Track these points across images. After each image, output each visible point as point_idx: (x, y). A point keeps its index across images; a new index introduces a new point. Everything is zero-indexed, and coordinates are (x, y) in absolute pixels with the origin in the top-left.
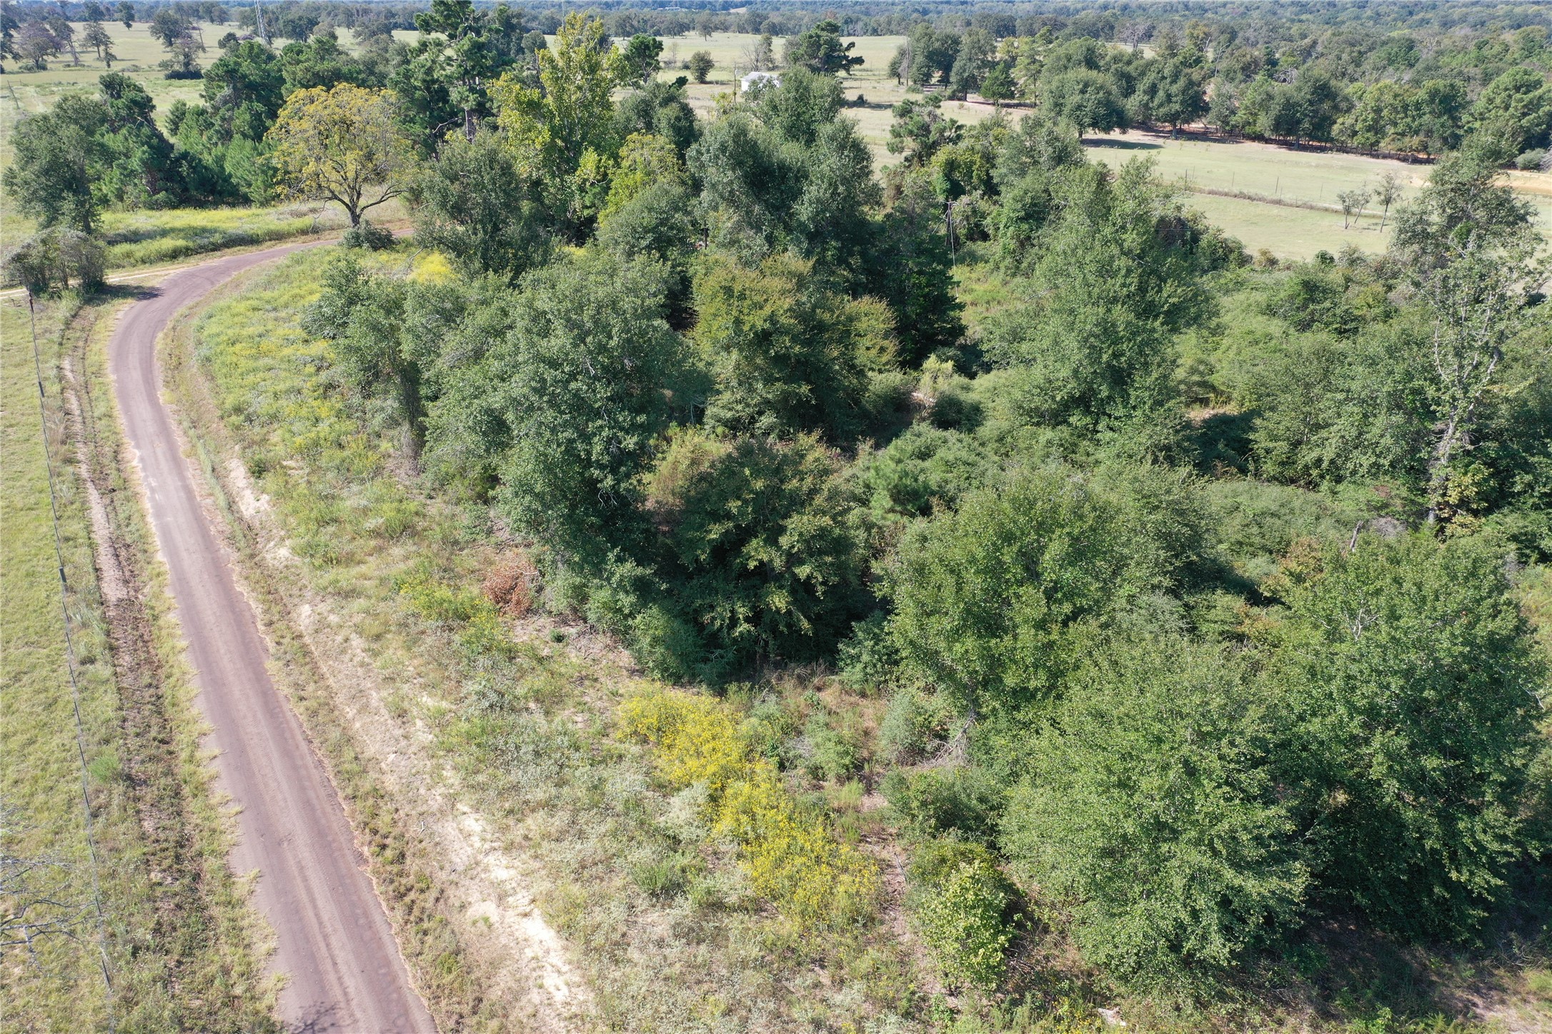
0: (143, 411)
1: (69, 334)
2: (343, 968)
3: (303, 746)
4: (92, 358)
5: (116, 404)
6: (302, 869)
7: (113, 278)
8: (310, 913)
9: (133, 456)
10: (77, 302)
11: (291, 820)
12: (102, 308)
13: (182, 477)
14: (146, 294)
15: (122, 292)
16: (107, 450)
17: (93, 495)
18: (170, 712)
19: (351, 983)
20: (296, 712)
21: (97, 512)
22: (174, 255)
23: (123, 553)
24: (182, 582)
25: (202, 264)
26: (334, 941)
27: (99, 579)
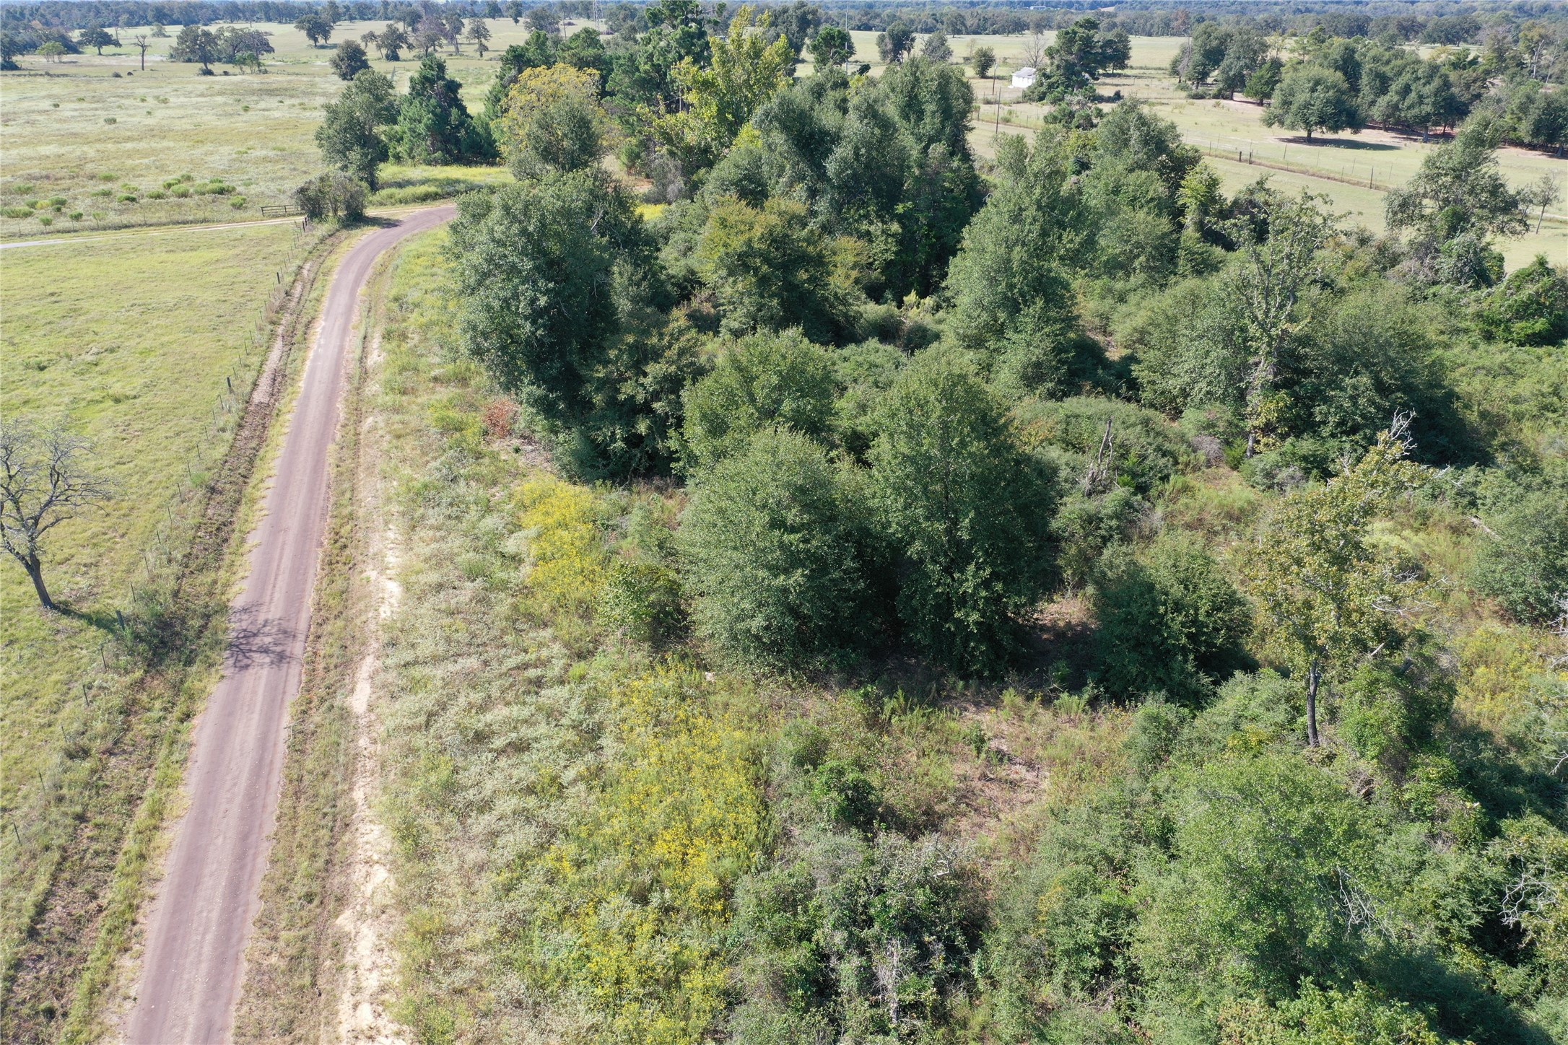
0: (343, 298)
1: (320, 247)
2: (277, 589)
3: (324, 489)
4: (328, 263)
5: (328, 294)
6: (284, 543)
7: (370, 212)
8: (275, 564)
9: (319, 326)
10: (337, 226)
11: (293, 523)
12: (353, 232)
13: (342, 339)
14: (389, 224)
15: (374, 221)
16: (304, 320)
17: (279, 344)
18: (258, 462)
19: (277, 595)
20: (330, 471)
21: (275, 355)
22: (425, 198)
23: (279, 379)
24: (307, 397)
25: (443, 206)
26: (280, 578)
27: (253, 390)
